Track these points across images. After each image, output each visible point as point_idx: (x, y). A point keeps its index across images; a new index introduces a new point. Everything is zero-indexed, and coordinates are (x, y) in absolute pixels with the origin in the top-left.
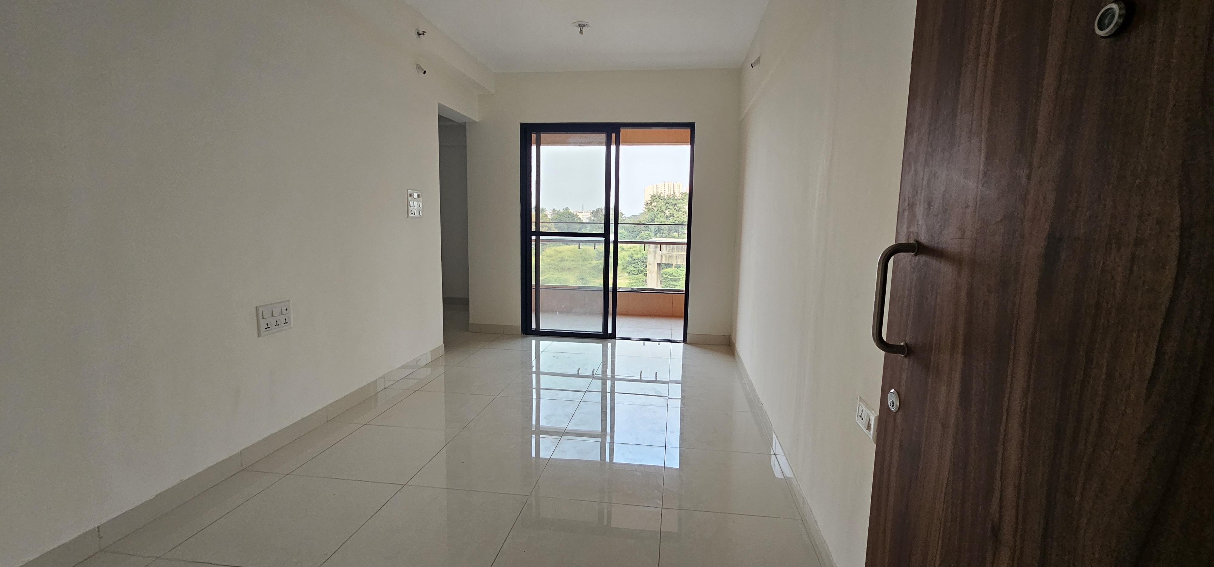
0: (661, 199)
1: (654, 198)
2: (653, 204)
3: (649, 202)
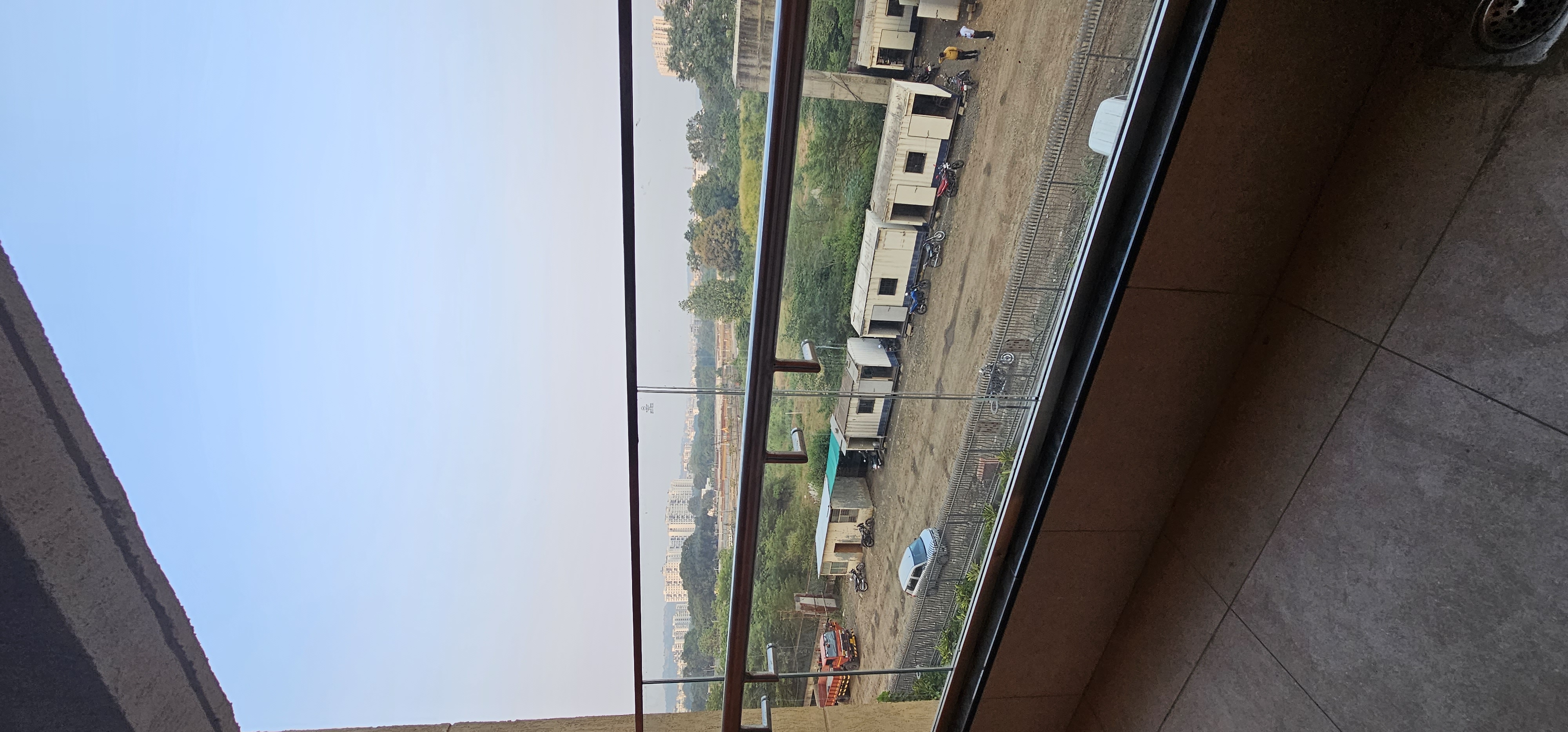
0: (676, 53)
1: (673, 65)
2: (683, 68)
3: (679, 73)
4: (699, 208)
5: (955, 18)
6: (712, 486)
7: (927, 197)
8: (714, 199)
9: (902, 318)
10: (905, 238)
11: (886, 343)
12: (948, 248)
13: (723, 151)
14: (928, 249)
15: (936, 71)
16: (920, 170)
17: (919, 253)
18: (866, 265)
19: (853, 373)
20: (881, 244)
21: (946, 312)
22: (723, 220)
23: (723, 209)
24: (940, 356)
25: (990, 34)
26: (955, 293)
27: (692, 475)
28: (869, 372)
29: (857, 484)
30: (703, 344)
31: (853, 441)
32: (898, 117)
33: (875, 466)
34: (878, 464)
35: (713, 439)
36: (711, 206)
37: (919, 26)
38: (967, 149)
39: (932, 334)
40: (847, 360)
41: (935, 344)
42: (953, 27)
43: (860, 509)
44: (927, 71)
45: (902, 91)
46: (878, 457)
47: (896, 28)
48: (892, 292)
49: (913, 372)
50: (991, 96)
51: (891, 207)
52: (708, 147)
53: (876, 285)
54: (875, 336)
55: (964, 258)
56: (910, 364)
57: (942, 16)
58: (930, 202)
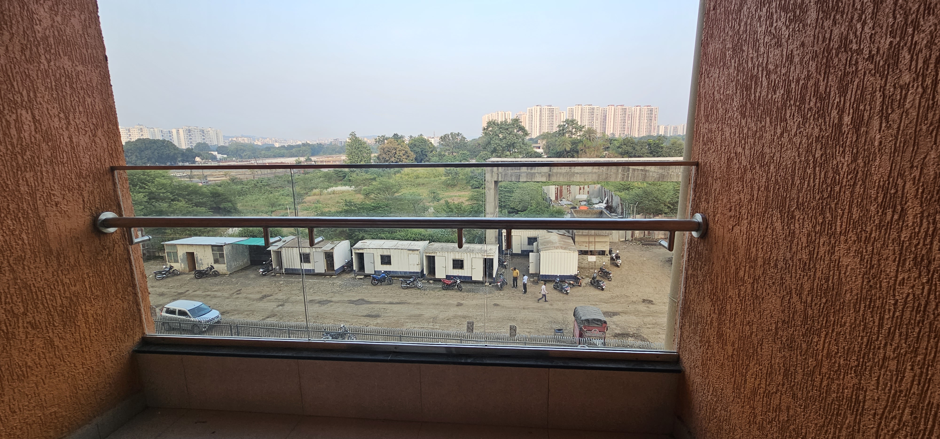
0: (496, 125)
1: (490, 124)
2: (489, 130)
3: (486, 128)
4: (413, 141)
5: (530, 272)
6: (220, 159)
7: (440, 274)
8: (420, 150)
9: (367, 271)
10: (416, 265)
11: (350, 264)
12: (413, 291)
13: (447, 154)
14: (412, 280)
15: (505, 267)
16: (454, 267)
17: (409, 275)
18: (398, 245)
19: (328, 247)
20: (411, 252)
21: (375, 297)
22: (408, 156)
23: (415, 156)
24: (346, 299)
25: (525, 292)
26: (388, 300)
27: (227, 145)
28: (329, 257)
29: (245, 260)
30: (327, 148)
31: (278, 253)
32: (481, 251)
33: (261, 270)
34: (263, 272)
35: (259, 158)
36: (415, 148)
37: (525, 254)
38: (469, 291)
39: (360, 291)
40: (335, 242)
41: (353, 294)
42: (526, 272)
43: (226, 265)
44: (504, 262)
45: (494, 251)
46: (268, 271)
47: (523, 243)
48: (383, 263)
49: (333, 284)
50: (496, 298)
51: (433, 255)
52: (448, 145)
53: (386, 253)
54: (354, 256)
55: (409, 301)
56: (338, 281)
57: (531, 265)
58: (437, 276)
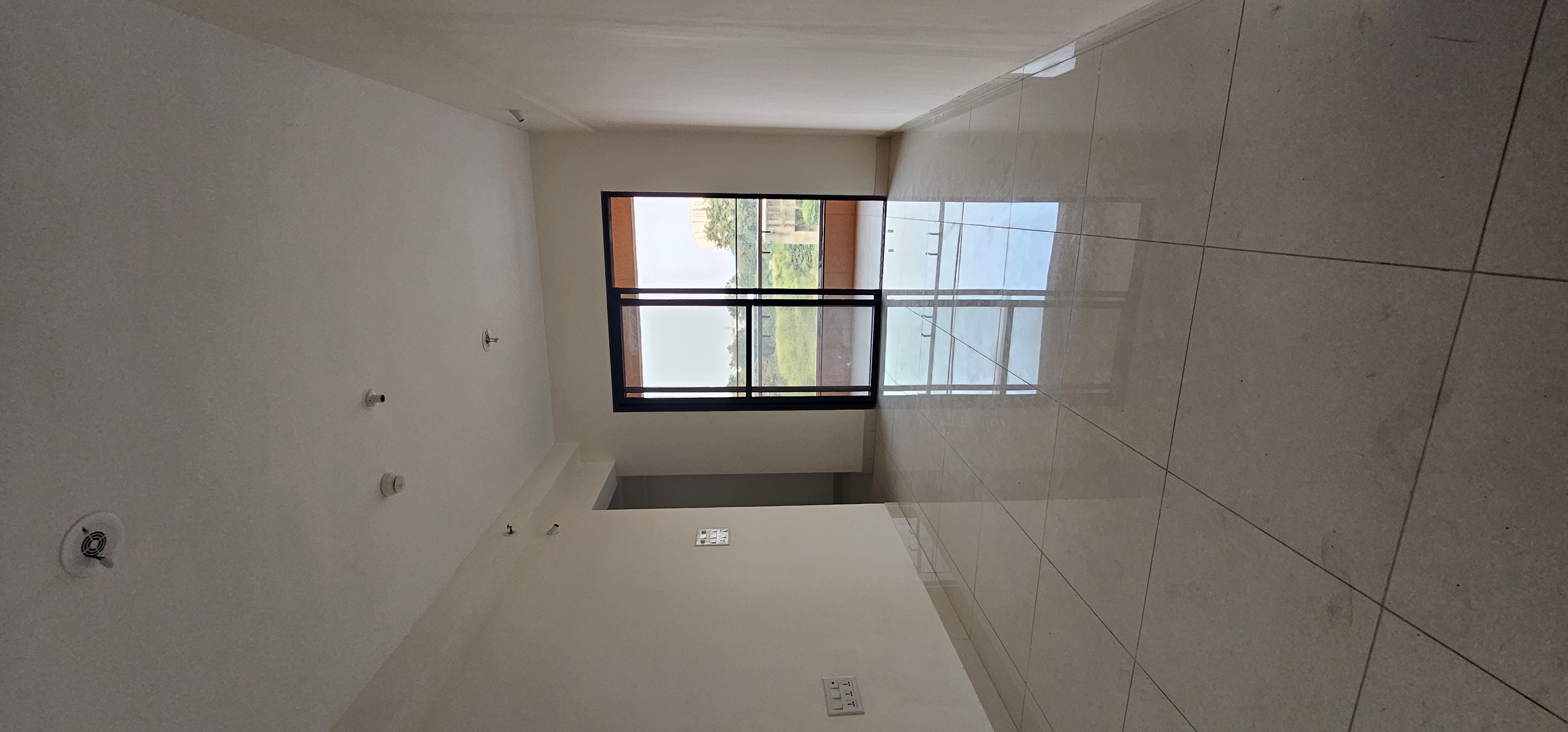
0: (714, 226)
1: (712, 236)
2: (720, 237)
3: (717, 242)
